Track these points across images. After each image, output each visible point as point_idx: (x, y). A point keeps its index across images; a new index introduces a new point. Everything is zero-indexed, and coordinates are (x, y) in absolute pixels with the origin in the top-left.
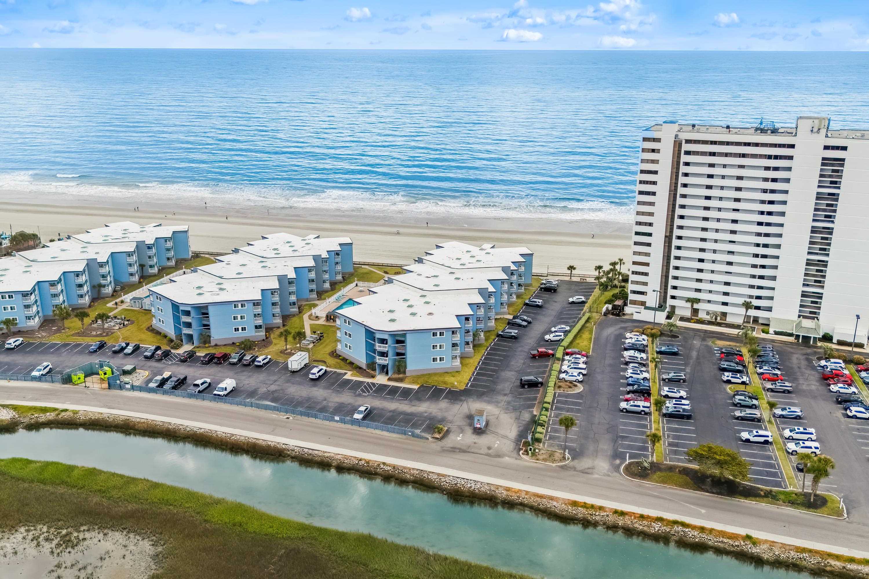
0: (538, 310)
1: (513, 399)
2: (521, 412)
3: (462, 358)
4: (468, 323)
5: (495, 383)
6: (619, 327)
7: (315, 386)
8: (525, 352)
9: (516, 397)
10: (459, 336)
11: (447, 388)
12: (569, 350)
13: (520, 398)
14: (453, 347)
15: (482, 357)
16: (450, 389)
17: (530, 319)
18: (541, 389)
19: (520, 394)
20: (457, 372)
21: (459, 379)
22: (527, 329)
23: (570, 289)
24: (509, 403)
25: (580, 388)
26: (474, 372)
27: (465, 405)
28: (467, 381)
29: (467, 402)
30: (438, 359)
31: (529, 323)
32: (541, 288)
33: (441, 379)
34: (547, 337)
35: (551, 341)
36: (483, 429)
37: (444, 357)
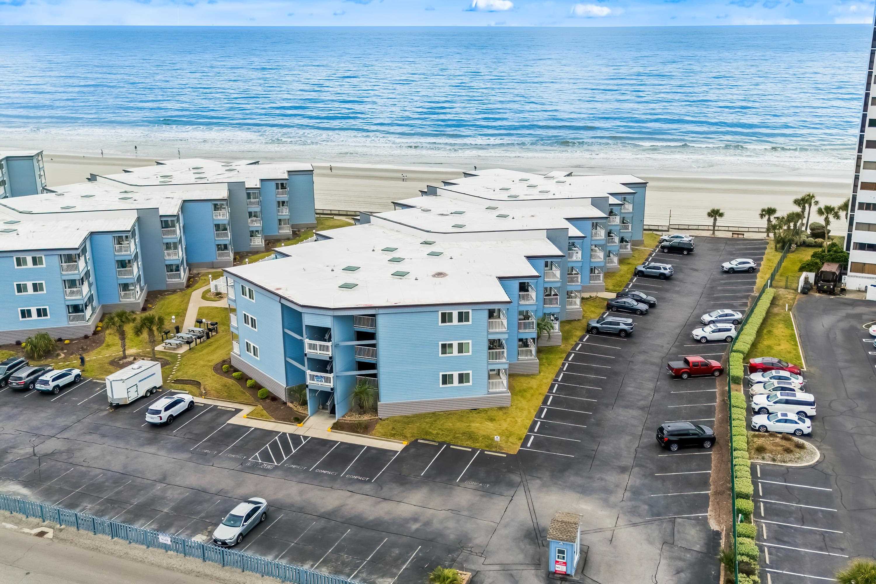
0: (666, 284)
1: (646, 481)
2: (673, 521)
3: (511, 376)
4: (526, 298)
5: (593, 437)
6: (844, 315)
7: (151, 442)
8: (653, 364)
9: (652, 475)
10: (505, 322)
11: (474, 450)
12: (757, 361)
13: (663, 479)
14: (490, 348)
15: (558, 375)
16: (482, 452)
17: (654, 299)
18: (714, 455)
19: (663, 469)
20: (501, 408)
21: (505, 425)
22: (649, 318)
23: (717, 250)
24: (636, 493)
25: (813, 453)
26: (541, 410)
27: (520, 498)
28: (525, 432)
29: (527, 491)
30: (456, 379)
31: (652, 306)
32: (663, 247)
33: (461, 426)
34: (698, 333)
35: (708, 341)
36: (572, 576)
37: (470, 372)
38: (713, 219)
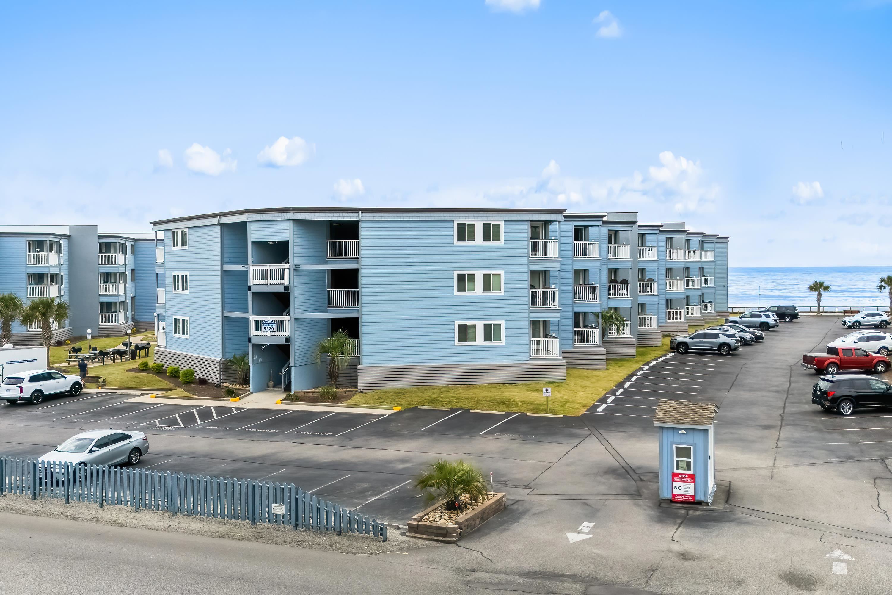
1: (812, 435)
11: (510, 414)
14: (531, 285)
16: (523, 414)
20: (551, 383)
21: (558, 395)
26: (615, 390)
27: (591, 445)
28: (593, 402)
29: (602, 440)
30: (480, 332)
33: (488, 394)
36: (707, 504)
37: (502, 322)
38: (817, 293)
